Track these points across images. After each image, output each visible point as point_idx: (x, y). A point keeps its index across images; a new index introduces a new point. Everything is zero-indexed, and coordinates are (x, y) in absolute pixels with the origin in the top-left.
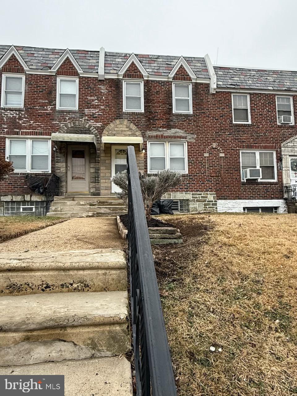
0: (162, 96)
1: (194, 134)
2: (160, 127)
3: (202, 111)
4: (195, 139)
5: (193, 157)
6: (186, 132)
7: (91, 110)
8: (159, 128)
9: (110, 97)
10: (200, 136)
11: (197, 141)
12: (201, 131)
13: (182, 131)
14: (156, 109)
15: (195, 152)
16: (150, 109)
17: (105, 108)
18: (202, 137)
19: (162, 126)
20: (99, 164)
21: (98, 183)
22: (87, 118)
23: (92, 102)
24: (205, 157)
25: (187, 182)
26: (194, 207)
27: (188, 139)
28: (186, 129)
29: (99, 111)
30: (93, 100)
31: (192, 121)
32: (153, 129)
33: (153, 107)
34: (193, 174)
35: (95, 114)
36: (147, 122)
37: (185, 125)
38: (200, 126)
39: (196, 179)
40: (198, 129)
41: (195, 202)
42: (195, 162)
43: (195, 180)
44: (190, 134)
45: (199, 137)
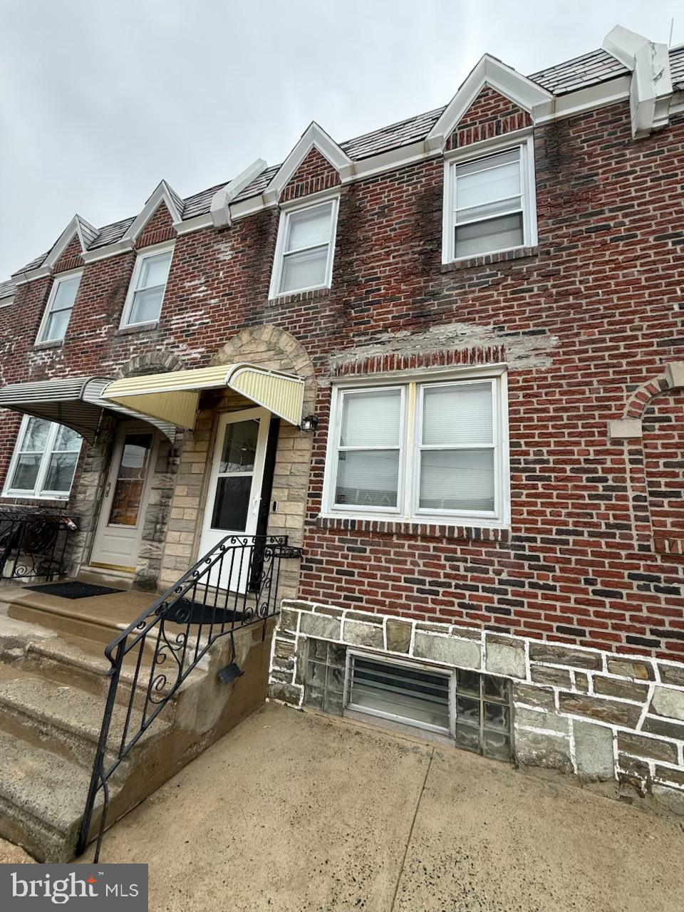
0: (399, 220)
1: (543, 332)
2: (385, 330)
3: (587, 223)
4: (548, 355)
5: (537, 444)
6: (502, 329)
7: (188, 315)
8: (380, 332)
9: (237, 269)
10: (583, 338)
11: (562, 362)
12: (586, 311)
13: (480, 329)
14: (373, 268)
15: (552, 418)
16: (354, 272)
17: (220, 301)
18: (593, 342)
19: (391, 325)
20: (174, 477)
21: (160, 541)
22: (172, 340)
23: (191, 294)
24: (617, 442)
25: (504, 576)
26: (549, 739)
27: (510, 357)
28: (502, 318)
29: (204, 314)
30: (195, 288)
31: (535, 277)
32: (356, 339)
33: (364, 262)
34: (539, 531)
35: (193, 325)
36: (335, 321)
37: (497, 302)
38: (577, 293)
39: (558, 560)
40: (570, 306)
41: (550, 705)
42: (553, 470)
43: (552, 569)
44: (521, 337)
45: (573, 344)
